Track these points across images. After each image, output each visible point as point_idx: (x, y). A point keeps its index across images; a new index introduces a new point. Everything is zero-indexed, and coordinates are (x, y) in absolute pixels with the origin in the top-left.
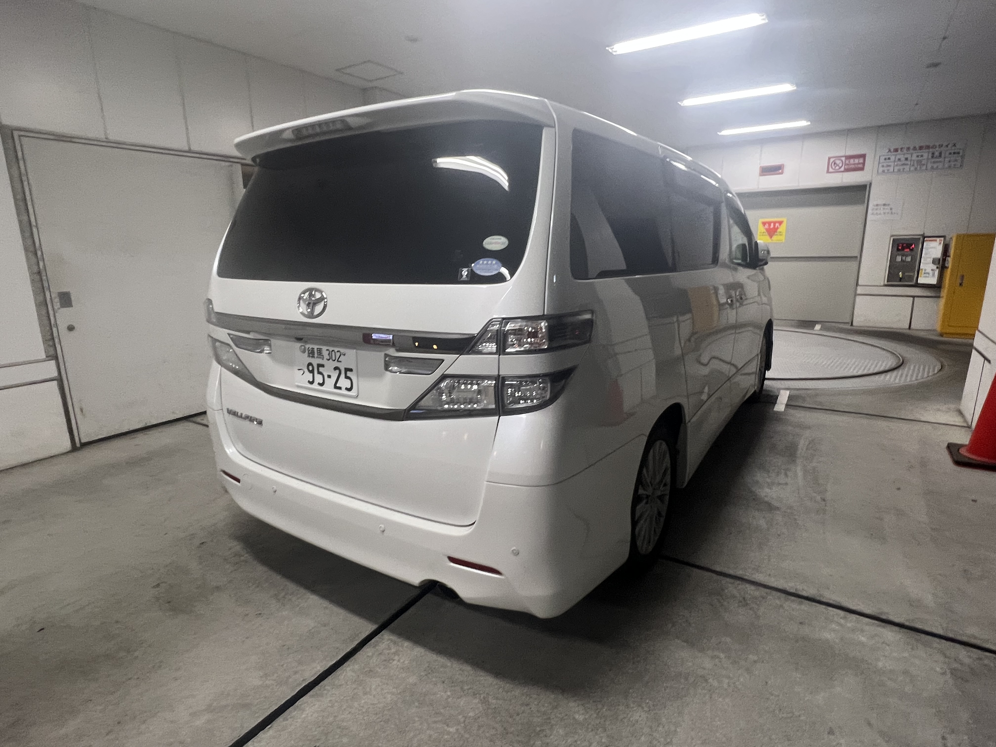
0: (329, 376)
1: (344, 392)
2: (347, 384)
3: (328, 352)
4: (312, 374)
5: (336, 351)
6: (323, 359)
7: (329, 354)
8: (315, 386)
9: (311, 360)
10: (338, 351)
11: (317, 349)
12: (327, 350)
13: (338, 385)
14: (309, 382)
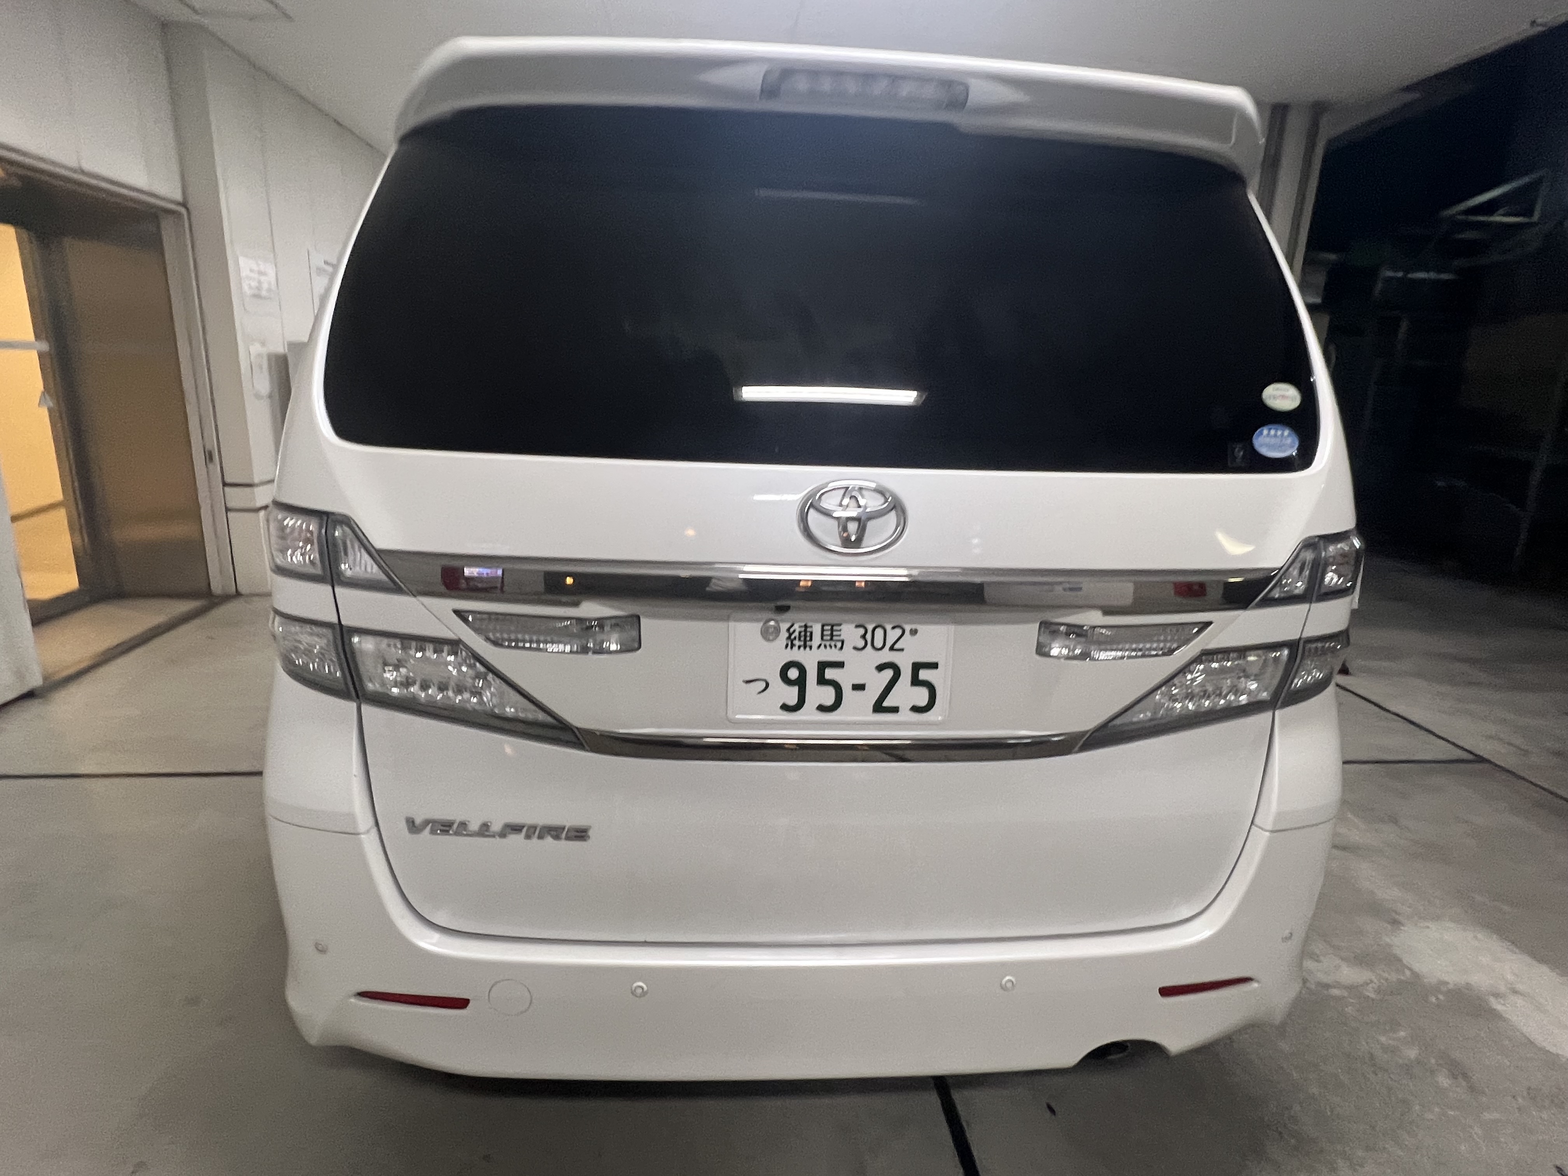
0: (859, 687)
1: (905, 715)
2: (921, 696)
3: (861, 631)
4: (795, 690)
5: (888, 627)
6: (841, 648)
7: (864, 637)
8: (808, 713)
9: (797, 655)
10: (893, 628)
11: (823, 626)
12: (857, 626)
13: (885, 704)
14: (785, 707)
